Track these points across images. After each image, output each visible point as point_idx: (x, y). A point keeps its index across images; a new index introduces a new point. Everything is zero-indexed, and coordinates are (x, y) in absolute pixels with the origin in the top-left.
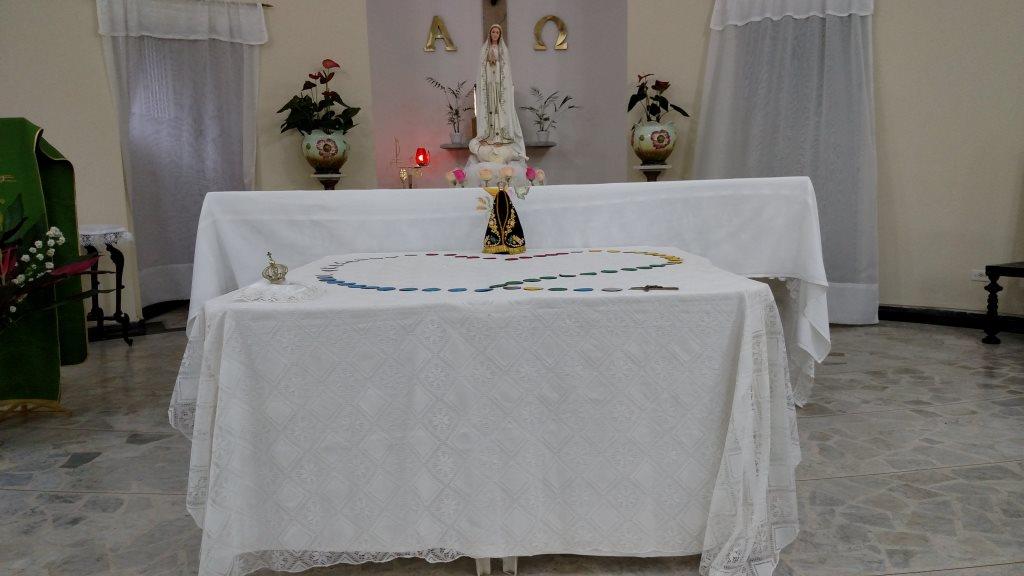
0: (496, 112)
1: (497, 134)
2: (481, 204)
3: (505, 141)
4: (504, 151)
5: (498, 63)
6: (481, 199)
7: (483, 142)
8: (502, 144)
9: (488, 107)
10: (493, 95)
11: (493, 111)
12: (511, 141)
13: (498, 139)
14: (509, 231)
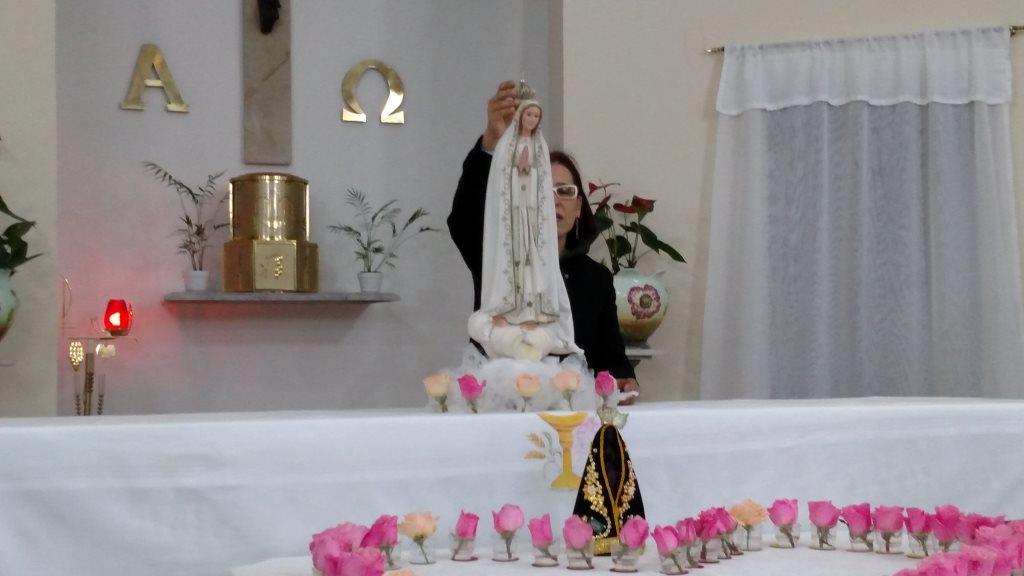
0: (528, 262)
1: (530, 304)
2: (533, 447)
3: (543, 319)
4: (542, 337)
5: (534, 172)
6: (534, 438)
7: (499, 319)
8: (537, 324)
9: (513, 253)
10: (522, 231)
11: (522, 259)
12: (554, 318)
13: (529, 315)
14: (626, 506)
